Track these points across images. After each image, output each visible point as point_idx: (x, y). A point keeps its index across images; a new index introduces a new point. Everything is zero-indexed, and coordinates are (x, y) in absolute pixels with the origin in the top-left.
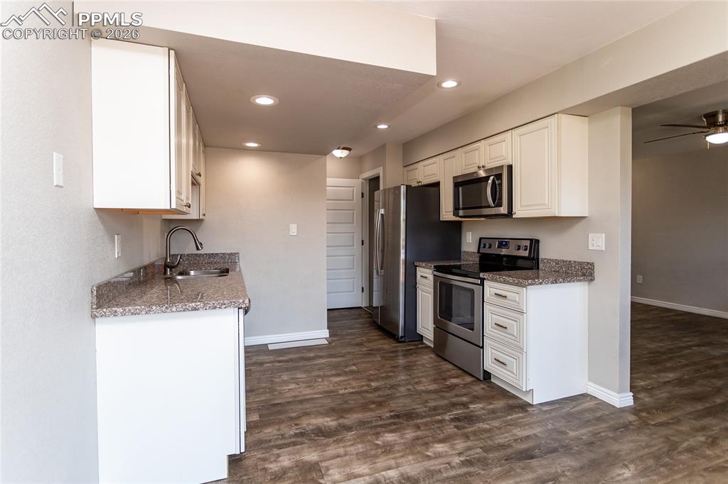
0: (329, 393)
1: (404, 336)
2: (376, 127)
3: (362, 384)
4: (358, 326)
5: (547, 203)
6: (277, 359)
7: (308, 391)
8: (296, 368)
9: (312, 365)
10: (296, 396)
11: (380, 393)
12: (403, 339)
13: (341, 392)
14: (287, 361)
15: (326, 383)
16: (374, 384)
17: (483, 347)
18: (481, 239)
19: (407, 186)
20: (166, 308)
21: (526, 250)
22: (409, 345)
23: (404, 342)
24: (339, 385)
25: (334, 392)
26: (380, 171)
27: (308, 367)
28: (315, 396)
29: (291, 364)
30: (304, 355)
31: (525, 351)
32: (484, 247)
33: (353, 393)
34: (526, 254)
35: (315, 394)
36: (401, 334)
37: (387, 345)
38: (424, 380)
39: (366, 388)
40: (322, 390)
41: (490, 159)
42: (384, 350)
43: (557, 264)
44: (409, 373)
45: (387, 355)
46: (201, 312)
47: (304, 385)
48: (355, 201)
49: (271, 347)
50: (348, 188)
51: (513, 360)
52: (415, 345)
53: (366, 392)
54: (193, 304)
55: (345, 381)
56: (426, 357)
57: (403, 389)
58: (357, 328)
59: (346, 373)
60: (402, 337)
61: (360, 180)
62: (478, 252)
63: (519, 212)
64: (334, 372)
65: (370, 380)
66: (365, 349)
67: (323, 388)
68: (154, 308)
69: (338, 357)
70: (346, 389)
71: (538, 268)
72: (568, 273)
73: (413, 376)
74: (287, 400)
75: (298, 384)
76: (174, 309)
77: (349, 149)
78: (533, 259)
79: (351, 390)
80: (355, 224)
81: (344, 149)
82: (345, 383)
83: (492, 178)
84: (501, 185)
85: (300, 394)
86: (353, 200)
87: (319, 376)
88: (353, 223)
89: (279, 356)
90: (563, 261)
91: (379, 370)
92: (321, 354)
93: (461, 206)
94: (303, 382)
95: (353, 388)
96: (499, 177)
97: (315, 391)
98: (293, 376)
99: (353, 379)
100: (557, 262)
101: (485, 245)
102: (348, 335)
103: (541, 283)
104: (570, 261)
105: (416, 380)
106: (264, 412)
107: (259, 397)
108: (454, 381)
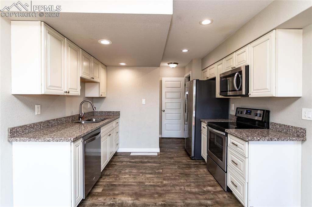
0: (141, 183)
1: (194, 157)
2: (182, 51)
3: (159, 181)
4: (177, 148)
5: (268, 88)
6: (130, 160)
7: (132, 180)
8: (135, 167)
9: (143, 166)
10: (125, 182)
11: (165, 188)
12: (194, 158)
13: (146, 184)
14: (133, 162)
15: (143, 177)
16: (165, 182)
17: (226, 172)
18: (237, 108)
19: (196, 80)
20: (37, 140)
21: (260, 116)
22: (196, 162)
23: (195, 159)
24: (148, 179)
25: (143, 183)
26: (190, 73)
27: (141, 167)
28: (133, 184)
29: (134, 164)
30: (142, 160)
31: (247, 181)
32: (238, 113)
33: (151, 185)
34: (260, 119)
35: (134, 182)
36: (193, 155)
37: (185, 160)
38: (192, 184)
39: (160, 184)
40: (139, 181)
41: (238, 63)
42: (182, 162)
43: (280, 126)
44: (187, 179)
45: (182, 166)
46: (51, 142)
47: (133, 176)
48: (181, 88)
49: (132, 154)
50: (178, 82)
51: (241, 186)
52: (200, 162)
53: (158, 186)
54: (48, 139)
55: (153, 177)
56: (201, 170)
57: (178, 188)
58: (176, 149)
59: (155, 173)
60: (193, 157)
61: (184, 78)
62: (236, 115)
63: (253, 93)
64: (150, 172)
65: (164, 179)
66: (173, 161)
67: (139, 180)
68: (32, 139)
69: (157, 163)
70: (150, 182)
71: (268, 128)
72: (287, 133)
73: (188, 181)
74: (120, 184)
75: (130, 176)
76: (40, 140)
77: (177, 64)
78: (265, 122)
79: (152, 184)
80: (181, 99)
81: (174, 63)
82: (151, 179)
83: (237, 73)
84: (241, 77)
85: (127, 181)
86: (180, 87)
87: (141, 173)
88: (180, 98)
89: (131, 159)
90: (284, 125)
91: (172, 174)
92: (150, 161)
93: (228, 90)
94: (133, 175)
95: (153, 182)
96: (240, 72)
97: (136, 181)
98: (131, 171)
99: (157, 177)
100: (280, 125)
101: (239, 111)
102: (169, 152)
103: (259, 140)
104: (289, 126)
105: (188, 184)
106: (106, 188)
107: (109, 180)
108: (210, 188)
